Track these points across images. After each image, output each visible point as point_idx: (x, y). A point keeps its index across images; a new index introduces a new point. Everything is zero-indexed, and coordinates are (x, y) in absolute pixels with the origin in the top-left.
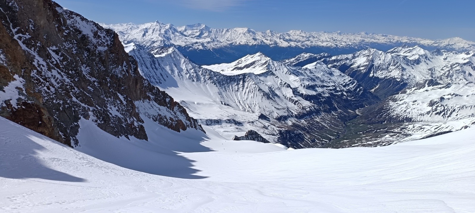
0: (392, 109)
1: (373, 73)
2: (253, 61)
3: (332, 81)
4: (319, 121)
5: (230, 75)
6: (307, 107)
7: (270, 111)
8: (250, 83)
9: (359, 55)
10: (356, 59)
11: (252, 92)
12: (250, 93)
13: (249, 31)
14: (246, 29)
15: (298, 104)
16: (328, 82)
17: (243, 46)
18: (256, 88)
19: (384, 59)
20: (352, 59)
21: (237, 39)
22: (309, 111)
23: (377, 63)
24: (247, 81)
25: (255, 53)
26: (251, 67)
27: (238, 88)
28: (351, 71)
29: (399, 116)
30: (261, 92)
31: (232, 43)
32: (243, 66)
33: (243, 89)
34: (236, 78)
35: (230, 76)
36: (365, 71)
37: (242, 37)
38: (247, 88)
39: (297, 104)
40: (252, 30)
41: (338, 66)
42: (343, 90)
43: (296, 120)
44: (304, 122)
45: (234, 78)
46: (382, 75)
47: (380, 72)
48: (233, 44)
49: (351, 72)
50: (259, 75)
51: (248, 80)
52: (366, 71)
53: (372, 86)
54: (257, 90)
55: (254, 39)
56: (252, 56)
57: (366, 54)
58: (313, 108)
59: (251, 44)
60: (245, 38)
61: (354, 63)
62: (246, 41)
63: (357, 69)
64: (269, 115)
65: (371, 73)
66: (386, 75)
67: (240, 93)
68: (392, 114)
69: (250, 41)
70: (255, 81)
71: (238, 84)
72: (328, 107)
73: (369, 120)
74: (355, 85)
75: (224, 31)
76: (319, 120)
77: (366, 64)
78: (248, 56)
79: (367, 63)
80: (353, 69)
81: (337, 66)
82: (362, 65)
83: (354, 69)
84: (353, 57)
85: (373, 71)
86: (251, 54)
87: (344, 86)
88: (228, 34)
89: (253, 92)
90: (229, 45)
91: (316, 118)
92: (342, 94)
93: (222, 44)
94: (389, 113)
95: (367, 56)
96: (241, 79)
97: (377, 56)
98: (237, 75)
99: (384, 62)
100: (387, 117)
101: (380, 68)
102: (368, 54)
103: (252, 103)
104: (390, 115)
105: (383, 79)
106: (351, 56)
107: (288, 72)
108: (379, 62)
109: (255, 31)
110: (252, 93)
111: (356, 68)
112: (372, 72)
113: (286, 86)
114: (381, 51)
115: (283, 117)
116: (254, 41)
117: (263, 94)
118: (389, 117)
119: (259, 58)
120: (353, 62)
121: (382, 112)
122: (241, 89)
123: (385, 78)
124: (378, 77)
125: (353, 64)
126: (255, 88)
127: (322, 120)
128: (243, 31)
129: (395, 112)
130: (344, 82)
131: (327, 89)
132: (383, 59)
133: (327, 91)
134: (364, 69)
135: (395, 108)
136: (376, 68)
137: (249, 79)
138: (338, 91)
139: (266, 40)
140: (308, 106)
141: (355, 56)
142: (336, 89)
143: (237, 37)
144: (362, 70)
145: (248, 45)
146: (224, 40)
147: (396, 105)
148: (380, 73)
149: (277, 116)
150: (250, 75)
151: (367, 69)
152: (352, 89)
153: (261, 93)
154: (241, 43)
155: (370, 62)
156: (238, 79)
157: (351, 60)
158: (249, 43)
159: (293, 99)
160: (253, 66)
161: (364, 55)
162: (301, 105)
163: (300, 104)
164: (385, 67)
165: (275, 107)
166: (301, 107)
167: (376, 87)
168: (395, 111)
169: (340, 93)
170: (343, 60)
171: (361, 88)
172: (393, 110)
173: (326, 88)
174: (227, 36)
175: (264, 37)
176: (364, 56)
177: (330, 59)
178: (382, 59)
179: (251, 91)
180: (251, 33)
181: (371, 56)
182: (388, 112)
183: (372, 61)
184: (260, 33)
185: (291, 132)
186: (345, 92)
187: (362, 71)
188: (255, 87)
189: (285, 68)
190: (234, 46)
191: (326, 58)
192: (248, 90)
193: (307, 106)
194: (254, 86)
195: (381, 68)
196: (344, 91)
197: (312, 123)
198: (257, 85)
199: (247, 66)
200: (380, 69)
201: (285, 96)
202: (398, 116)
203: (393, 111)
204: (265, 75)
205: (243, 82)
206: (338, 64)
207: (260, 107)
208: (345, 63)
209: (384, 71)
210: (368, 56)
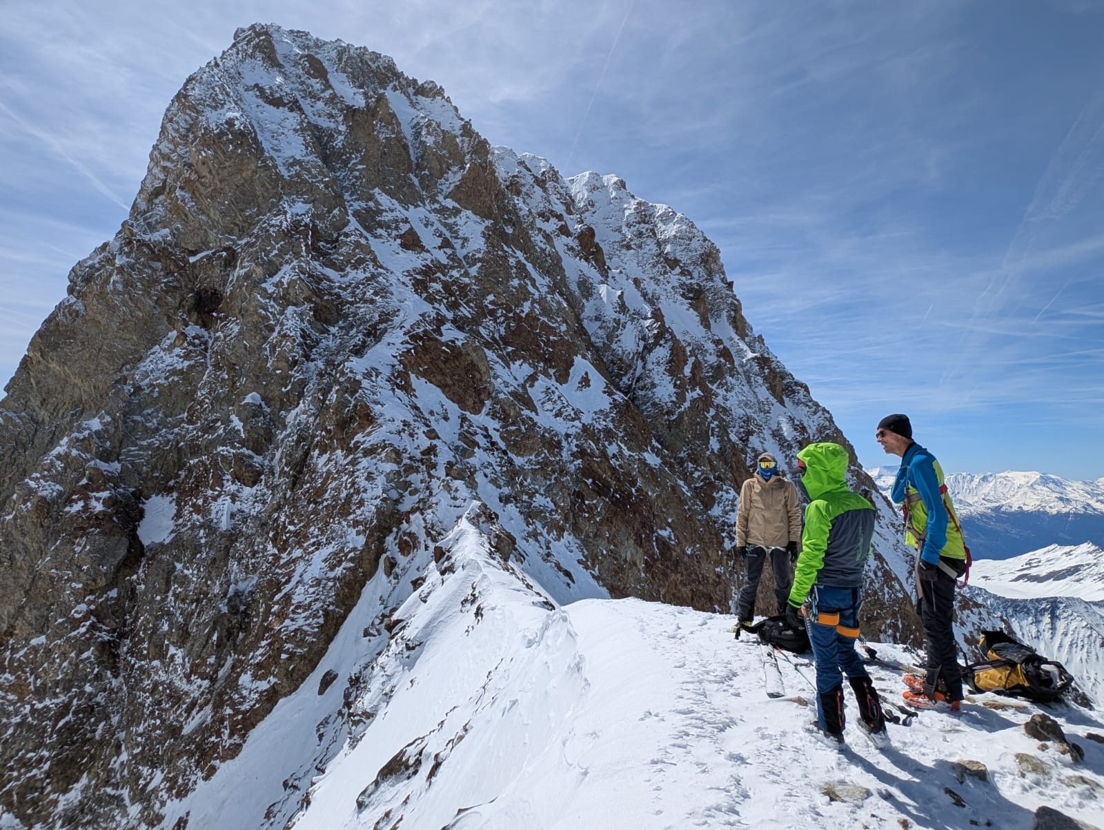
2: (1073, 563)
5: (1014, 597)
8: (1074, 625)
12: (1074, 649)
13: (1045, 481)
14: (1035, 476)
17: (1030, 515)
21: (1014, 499)
25: (1077, 542)
26: (1069, 578)
27: (1038, 631)
31: (1000, 507)
32: (1043, 574)
33: (1053, 634)
34: (1030, 606)
35: (1013, 601)
37: (1025, 493)
40: (1053, 476)
45: (1025, 607)
48: (1003, 509)
50: (1095, 604)
51: (1065, 615)
55: (1061, 499)
56: (1067, 549)
59: (1054, 511)
60: (1035, 497)
62: (1038, 503)
67: (1046, 644)
69: (1052, 505)
70: (1089, 619)
71: (1038, 622)
75: (976, 480)
78: (1053, 546)
86: (1063, 543)
88: (987, 488)
89: (1086, 647)
90: (992, 510)
93: (972, 509)
96: (1045, 610)
98: (1032, 600)
103: (1085, 674)
109: (1062, 480)
116: (1061, 504)
119: (1090, 559)
122: (1048, 635)
128: (1027, 479)
143: (1012, 493)
145: (1045, 513)
146: (976, 499)
150: (1071, 602)
154: (1025, 508)
158: (1048, 509)
160: (1073, 577)
174: (986, 491)
175: (1092, 495)
180: (1051, 485)
184: (1077, 485)
190: (1004, 513)
192: (1067, 640)
199: (1057, 576)
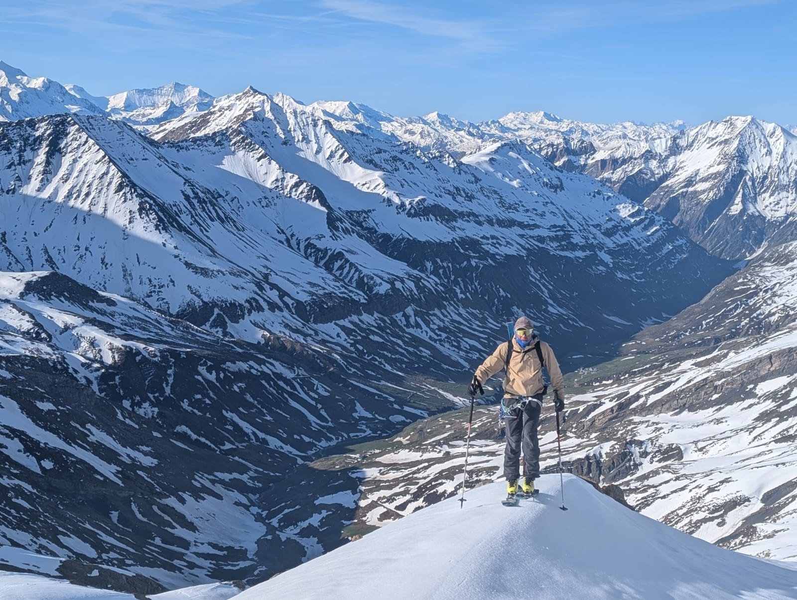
0: (766, 291)
1: (744, 201)
3: (557, 211)
4: (430, 338)
6: (378, 281)
7: (155, 282)
9: (693, 142)
10: (680, 158)
11: (87, 195)
15: (341, 268)
16: (539, 212)
18: (107, 179)
19: (785, 151)
20: (667, 157)
22: (387, 294)
23: (758, 164)
24: (69, 149)
28: (661, 199)
29: (791, 313)
30: (129, 196)
36: (711, 194)
38: (65, 180)
39: (336, 268)
41: (615, 183)
42: (601, 246)
43: (297, 323)
44: (338, 335)
46: (776, 208)
47: (770, 197)
49: (663, 203)
52: (715, 194)
53: (740, 250)
54: (113, 187)
57: (717, 137)
58: (411, 285)
61: (675, 169)
63: (685, 190)
64: (149, 296)
65: (736, 202)
66: (790, 209)
68: (766, 309)
72: (502, 293)
73: (666, 340)
74: (656, 231)
76: (431, 333)
77: (715, 171)
79: (722, 167)
80: (670, 189)
81: (611, 183)
82: (702, 174)
83: (673, 192)
84: (671, 148)
85: (744, 195)
87: (609, 233)
91: (418, 326)
92: (593, 260)
94: (755, 304)
95: (721, 143)
97: (757, 141)
99: (785, 162)
100: (743, 324)
101: (767, 182)
102: (727, 137)
104: (755, 315)
105: (781, 223)
106: (664, 146)
107: (340, 152)
108: (766, 162)
110: (84, 200)
111: (682, 187)
112: (738, 199)
113: (302, 192)
114: (773, 124)
115: (221, 308)
117: (140, 204)
118: (751, 320)
120: (671, 167)
121: (727, 305)
123: (787, 218)
124: (760, 215)
125: (670, 173)
126: (101, 178)
127: (444, 335)
129: (780, 301)
130: (611, 220)
131: (522, 236)
132: (781, 150)
133: (522, 242)
134: (711, 189)
135: (781, 284)
136: (753, 184)
137: (83, 140)
138: (574, 247)
139: (407, 135)
140: (386, 276)
141: (677, 145)
142: (567, 237)
144: (704, 191)
147: (788, 273)
148: (767, 203)
149: (188, 305)
151: (719, 190)
152: (639, 245)
153: (129, 203)
155: (730, 163)
156: (27, 139)
157: (663, 161)
159: (322, 248)
161: (713, 139)
162: (353, 271)
163: (352, 265)
164: (787, 179)
165: (188, 265)
166: (352, 278)
167: (754, 251)
168: (780, 296)
169: (580, 254)
170: (635, 159)
171: (681, 242)
172: (770, 292)
173: (517, 230)
176: (713, 145)
177: (587, 159)
178: (774, 151)
179: (83, 194)
181: (736, 142)
182: (751, 302)
183: (741, 157)
185: (205, 364)
186: (610, 252)
187: (703, 197)
188: (106, 174)
189: (329, 135)
191: (573, 158)
193: (380, 274)
194: (98, 171)
195: (771, 183)
196: (601, 249)
197: (381, 340)
198: (113, 167)
200: (768, 188)
201: (289, 234)
202: (788, 316)
203: (770, 298)
204: (210, 148)
205: (50, 155)
206: (615, 177)
207: (106, 261)
208: (640, 171)
209: (784, 194)
210: (726, 142)
